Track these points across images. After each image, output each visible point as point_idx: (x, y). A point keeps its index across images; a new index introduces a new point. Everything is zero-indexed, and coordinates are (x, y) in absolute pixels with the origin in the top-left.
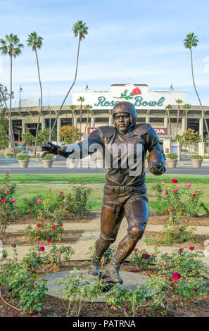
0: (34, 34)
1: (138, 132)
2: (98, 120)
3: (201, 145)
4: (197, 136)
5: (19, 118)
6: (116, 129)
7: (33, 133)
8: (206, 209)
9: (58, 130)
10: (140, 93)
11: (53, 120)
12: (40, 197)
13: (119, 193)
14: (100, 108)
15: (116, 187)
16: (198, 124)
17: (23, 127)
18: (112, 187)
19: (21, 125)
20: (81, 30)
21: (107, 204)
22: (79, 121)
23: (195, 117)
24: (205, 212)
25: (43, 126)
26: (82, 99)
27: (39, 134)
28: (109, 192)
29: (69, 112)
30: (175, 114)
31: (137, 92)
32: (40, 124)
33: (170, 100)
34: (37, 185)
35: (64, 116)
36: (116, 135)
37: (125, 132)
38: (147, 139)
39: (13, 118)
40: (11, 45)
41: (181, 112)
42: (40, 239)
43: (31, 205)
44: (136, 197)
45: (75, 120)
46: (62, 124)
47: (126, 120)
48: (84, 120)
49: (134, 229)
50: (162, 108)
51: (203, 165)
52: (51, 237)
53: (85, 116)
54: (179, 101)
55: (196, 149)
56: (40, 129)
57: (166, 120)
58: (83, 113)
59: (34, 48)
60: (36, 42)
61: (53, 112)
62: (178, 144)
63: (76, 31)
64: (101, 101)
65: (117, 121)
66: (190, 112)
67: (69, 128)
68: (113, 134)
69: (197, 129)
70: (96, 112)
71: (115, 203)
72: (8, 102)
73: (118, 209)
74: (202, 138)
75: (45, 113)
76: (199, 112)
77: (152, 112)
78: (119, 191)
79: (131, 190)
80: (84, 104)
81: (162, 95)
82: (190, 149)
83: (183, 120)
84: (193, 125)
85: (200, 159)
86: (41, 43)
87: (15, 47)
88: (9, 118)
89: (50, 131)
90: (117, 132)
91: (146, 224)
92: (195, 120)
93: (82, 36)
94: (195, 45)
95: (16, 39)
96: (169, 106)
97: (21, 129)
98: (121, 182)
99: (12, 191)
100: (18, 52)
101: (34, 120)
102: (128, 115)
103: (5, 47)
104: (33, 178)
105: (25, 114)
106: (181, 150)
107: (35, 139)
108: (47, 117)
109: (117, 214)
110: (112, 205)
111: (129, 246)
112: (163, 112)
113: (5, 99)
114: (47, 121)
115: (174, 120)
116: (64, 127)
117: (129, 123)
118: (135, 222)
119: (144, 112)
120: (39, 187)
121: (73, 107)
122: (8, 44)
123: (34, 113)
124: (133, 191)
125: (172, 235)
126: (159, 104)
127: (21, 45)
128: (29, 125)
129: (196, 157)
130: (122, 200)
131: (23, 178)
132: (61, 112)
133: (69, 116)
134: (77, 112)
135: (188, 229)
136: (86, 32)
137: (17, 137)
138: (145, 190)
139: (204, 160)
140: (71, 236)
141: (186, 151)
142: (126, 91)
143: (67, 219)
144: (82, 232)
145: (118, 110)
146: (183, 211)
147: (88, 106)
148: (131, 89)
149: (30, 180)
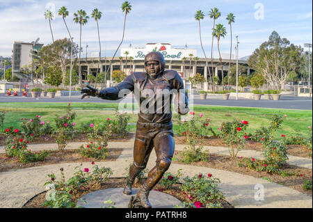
0: (96, 10)
1: (166, 77)
2: (137, 67)
3: (206, 84)
4: (203, 78)
5: (85, 65)
6: (147, 74)
7: (94, 74)
8: (213, 132)
9: (111, 73)
10: (165, 49)
11: (108, 66)
12: (93, 121)
13: (149, 129)
14: (139, 59)
15: (147, 124)
16: (203, 70)
17: (88, 71)
18: (143, 124)
19: (87, 69)
20: (127, 7)
21: (139, 138)
22: (124, 67)
23: (202, 65)
24: (212, 135)
25: (101, 71)
26: (127, 53)
27: (98, 75)
28: (141, 127)
29: (119, 61)
30: (188, 63)
31: (163, 48)
32: (99, 69)
33: (185, 54)
34: (94, 111)
35: (115, 64)
36: (147, 80)
37: (156, 77)
38: (174, 84)
39: (82, 65)
40: (81, 17)
41: (192, 62)
42: (89, 157)
43: (86, 128)
44: (164, 133)
45: (122, 67)
46: (114, 69)
47: (156, 67)
48: (128, 67)
49: (162, 162)
50: (180, 59)
51: (207, 97)
52: (98, 155)
53: (129, 64)
54: (191, 55)
55: (202, 87)
56: (99, 72)
57: (182, 67)
58: (127, 62)
59: (96, 19)
60: (97, 15)
61: (108, 61)
62: (190, 83)
63: (123, 8)
64: (140, 54)
65: (148, 68)
66: (198, 62)
67: (118, 72)
68: (145, 79)
69: (203, 74)
70: (136, 61)
71: (145, 137)
72: (78, 54)
73: (148, 142)
74: (206, 79)
75: (103, 61)
76: (205, 62)
77: (173, 62)
78: (150, 127)
79: (160, 126)
80: (128, 56)
81: (179, 51)
82: (198, 86)
83: (194, 68)
84: (200, 71)
85: (205, 94)
86: (100, 16)
87: (84, 18)
88: (79, 65)
89: (106, 74)
90: (148, 77)
91: (172, 157)
92: (201, 67)
93: (127, 11)
94: (202, 18)
95: (84, 13)
96: (184, 58)
97: (87, 72)
98: (151, 120)
99: (73, 117)
100: (85, 21)
101: (95, 66)
102: (158, 63)
103: (77, 18)
104: (92, 105)
105: (90, 62)
106: (192, 88)
107: (96, 79)
108: (104, 64)
109: (147, 147)
110: (143, 139)
111: (157, 176)
112: (181, 62)
113: (77, 52)
114: (104, 67)
115: (187, 68)
116: (115, 71)
117: (159, 69)
118: (163, 155)
119: (168, 61)
120: (95, 112)
121: (121, 58)
122: (79, 16)
123: (96, 62)
124: (161, 127)
125: (190, 155)
126: (178, 56)
127: (87, 17)
128: (92, 70)
129: (203, 92)
130: (152, 134)
131: (85, 105)
132: (113, 61)
133: (118, 64)
134: (124, 61)
135: (203, 151)
136: (130, 9)
137: (84, 77)
138: (172, 126)
139: (208, 94)
140: (113, 154)
141: (195, 88)
142: (156, 48)
143: (111, 138)
144: (122, 150)
145: (149, 59)
146: (197, 134)
147: (131, 57)
148: (159, 46)
149: (89, 107)
